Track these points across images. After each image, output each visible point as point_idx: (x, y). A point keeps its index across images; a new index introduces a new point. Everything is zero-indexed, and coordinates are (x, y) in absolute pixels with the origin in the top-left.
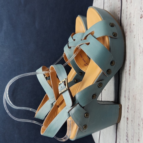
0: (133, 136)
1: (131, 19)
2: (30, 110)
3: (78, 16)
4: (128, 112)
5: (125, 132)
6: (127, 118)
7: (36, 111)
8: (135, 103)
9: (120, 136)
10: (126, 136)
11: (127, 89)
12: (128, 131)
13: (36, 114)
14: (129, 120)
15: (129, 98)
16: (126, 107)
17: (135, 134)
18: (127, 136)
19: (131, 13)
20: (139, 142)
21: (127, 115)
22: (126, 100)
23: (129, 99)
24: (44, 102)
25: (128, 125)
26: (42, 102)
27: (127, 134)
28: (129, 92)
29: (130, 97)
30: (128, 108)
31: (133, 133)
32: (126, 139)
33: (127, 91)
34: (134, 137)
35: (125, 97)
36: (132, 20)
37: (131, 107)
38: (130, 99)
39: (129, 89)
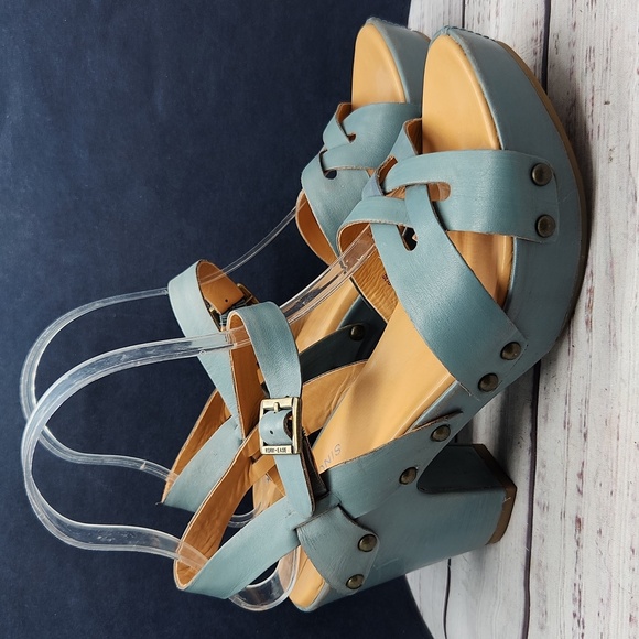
0: (605, 601)
1: (593, 79)
2: (142, 468)
3: (369, 21)
4: (580, 492)
5: (568, 583)
6: (578, 521)
7: (168, 473)
8: (615, 455)
9: (545, 601)
10: (575, 600)
11: (574, 391)
12: (583, 576)
13: (167, 486)
14: (584, 531)
15: (584, 431)
16: (570, 470)
17: (614, 593)
18: (578, 601)
19: (591, 51)
20: (634, 625)
21: (578, 508)
22: (571, 441)
23: (585, 436)
24: (204, 428)
25: (583, 552)
26: (194, 430)
27: (577, 593)
28: (587, 402)
29: (589, 425)
30: (581, 475)
31: (608, 588)
32: (575, 615)
33: (576, 398)
34: (608, 605)
35: (566, 425)
36: (597, 83)
37: (597, 473)
38: (589, 436)
39: (588, 388)
